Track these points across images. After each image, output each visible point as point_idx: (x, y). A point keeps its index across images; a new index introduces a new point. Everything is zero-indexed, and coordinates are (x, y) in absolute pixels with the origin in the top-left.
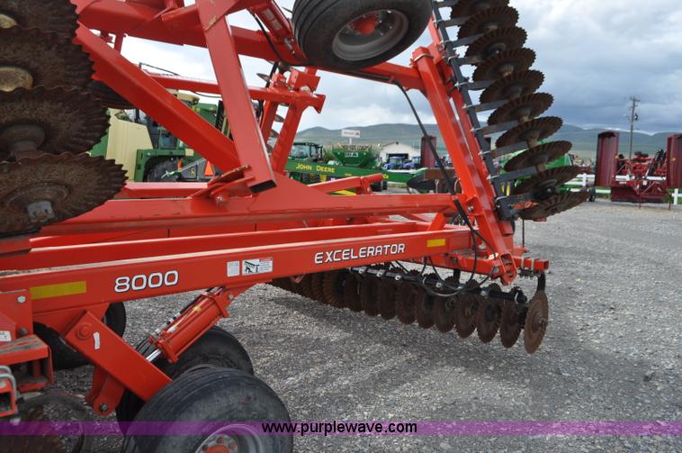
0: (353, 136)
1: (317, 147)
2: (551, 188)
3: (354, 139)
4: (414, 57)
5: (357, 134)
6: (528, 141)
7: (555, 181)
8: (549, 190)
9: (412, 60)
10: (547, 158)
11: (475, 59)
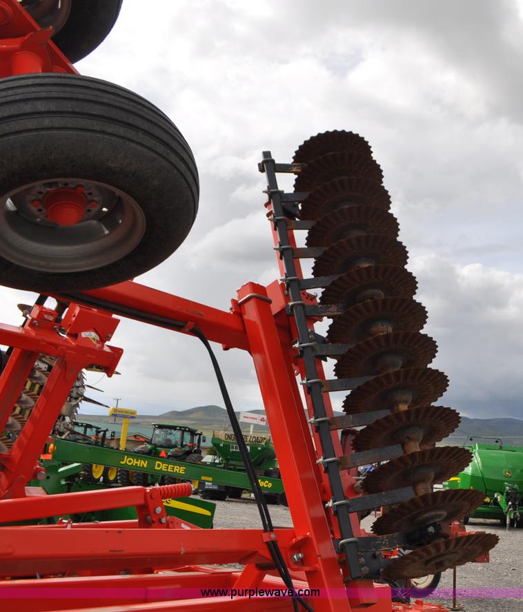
0: (256, 422)
1: (193, 433)
2: (434, 525)
3: (257, 427)
4: (240, 297)
5: (262, 420)
6: (403, 445)
7: (444, 513)
8: (431, 529)
9: (234, 301)
10: (432, 475)
11: (334, 309)
